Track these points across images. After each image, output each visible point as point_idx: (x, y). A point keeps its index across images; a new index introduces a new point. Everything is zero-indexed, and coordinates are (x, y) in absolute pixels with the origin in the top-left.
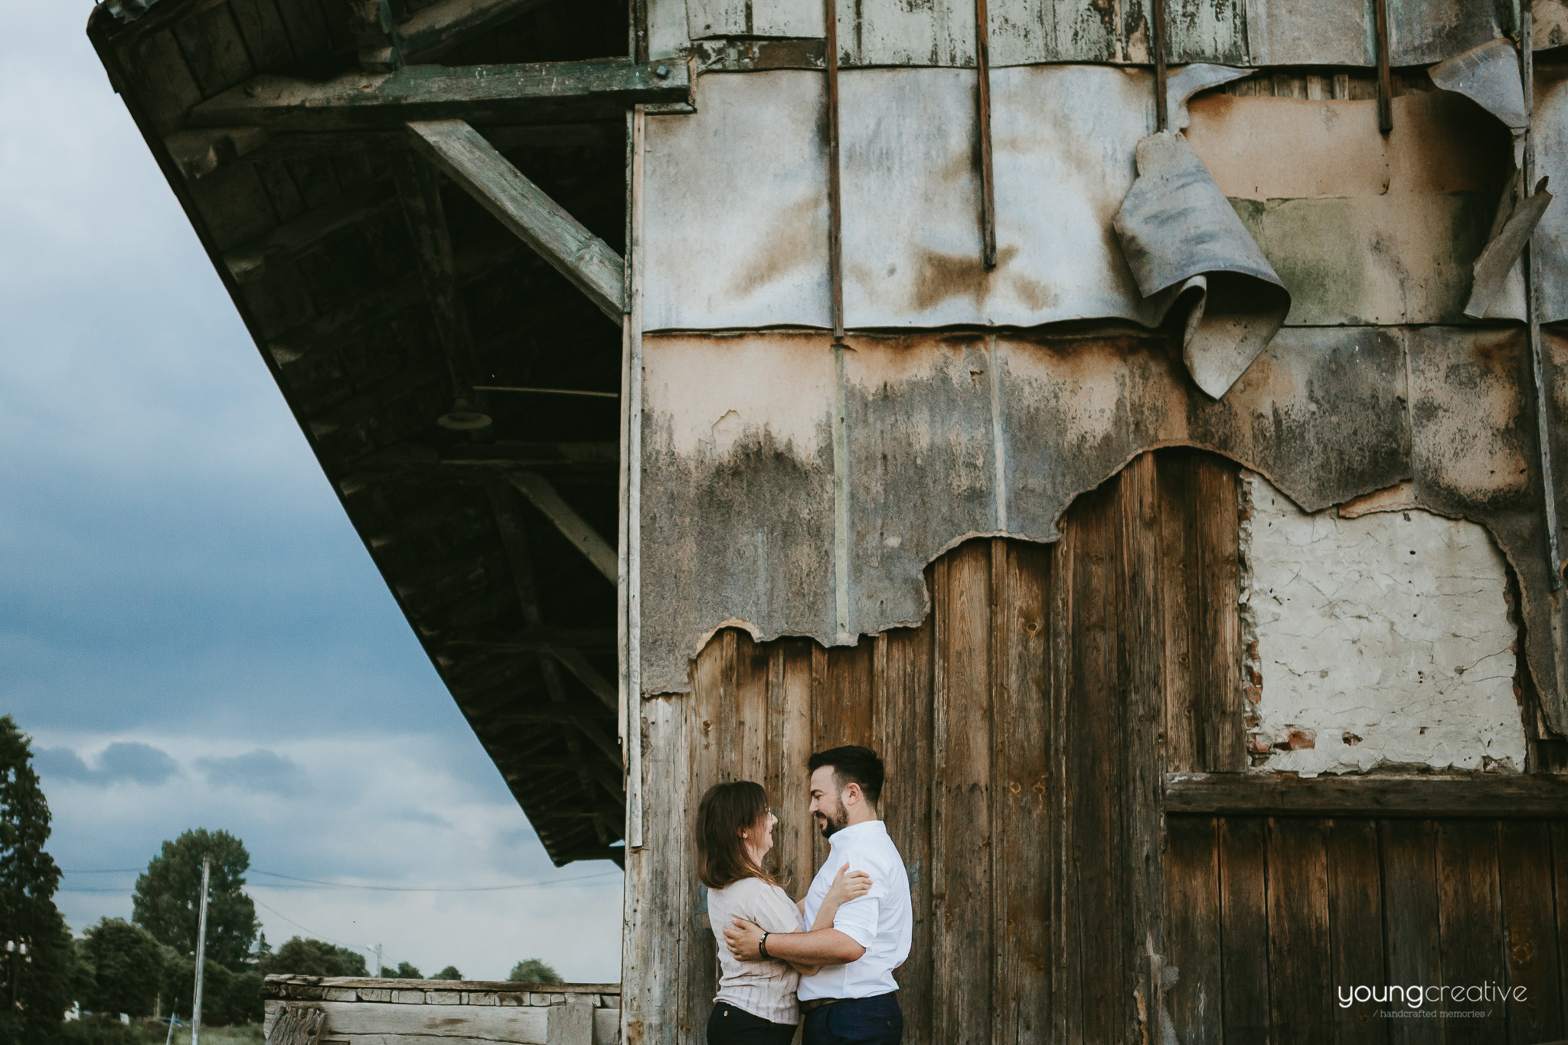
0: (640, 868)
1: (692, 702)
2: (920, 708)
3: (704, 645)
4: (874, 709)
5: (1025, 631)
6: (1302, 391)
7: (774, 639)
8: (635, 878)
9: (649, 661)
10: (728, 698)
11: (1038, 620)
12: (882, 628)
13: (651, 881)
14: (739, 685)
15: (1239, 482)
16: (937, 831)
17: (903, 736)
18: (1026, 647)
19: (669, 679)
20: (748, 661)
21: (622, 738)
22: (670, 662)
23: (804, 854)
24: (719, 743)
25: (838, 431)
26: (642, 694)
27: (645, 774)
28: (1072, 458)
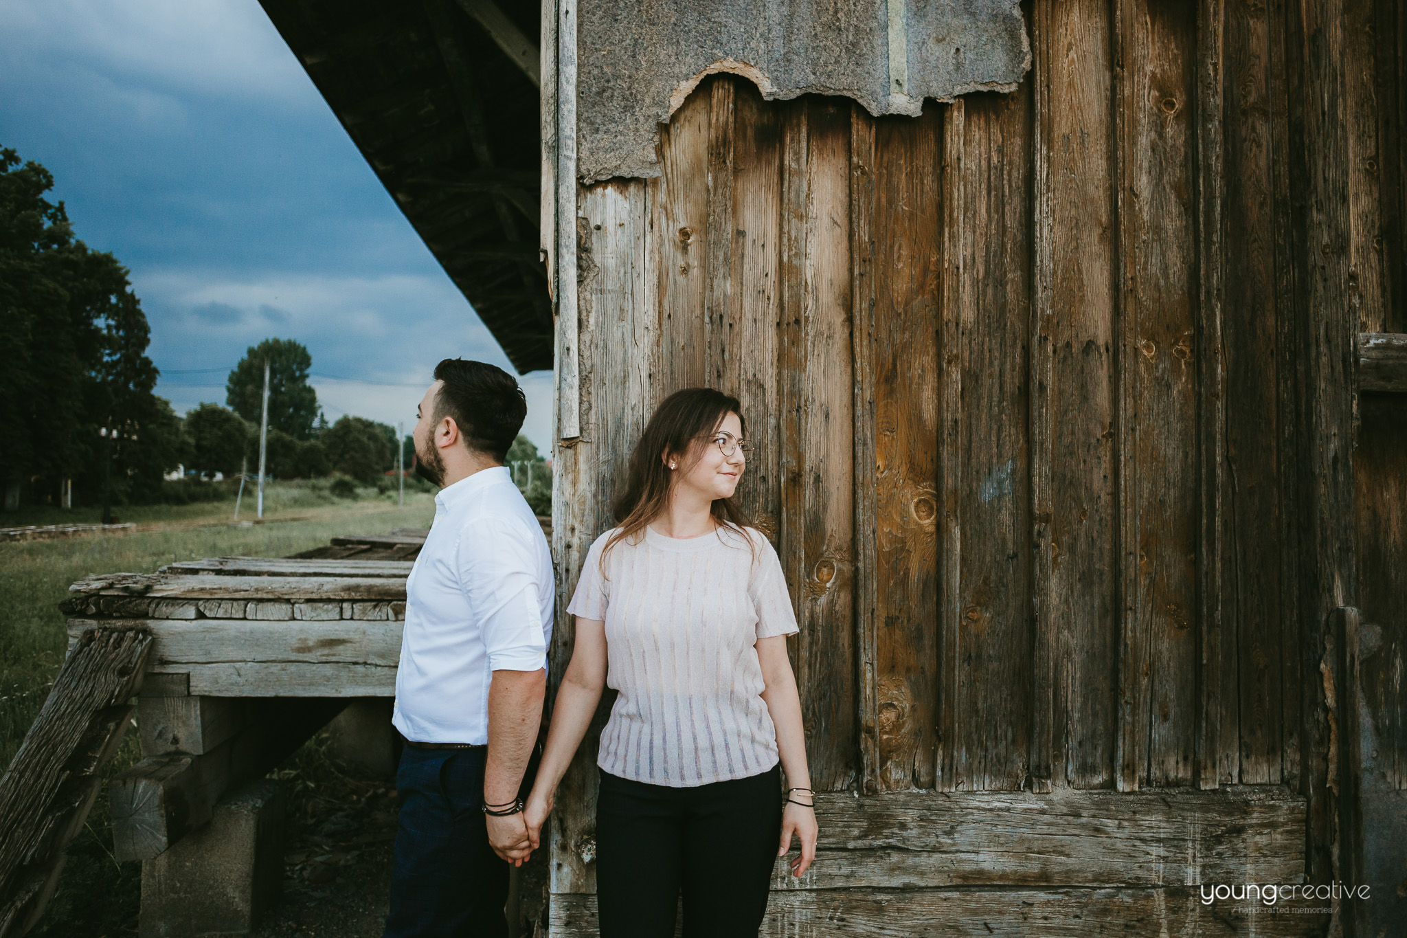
0: (576, 472)
1: (662, 197)
2: (1011, 221)
3: (682, 100)
4: (947, 219)
5: (1159, 110)
7: (793, 96)
8: (569, 490)
9: (592, 123)
10: (720, 191)
11: (1178, 94)
12: (958, 90)
13: (595, 496)
14: (737, 172)
16: (1040, 415)
17: (987, 262)
18: (1161, 135)
19: (624, 154)
20: (750, 132)
21: (546, 252)
22: (627, 127)
23: (837, 449)
24: (704, 266)
26: (580, 178)
27: (584, 313)
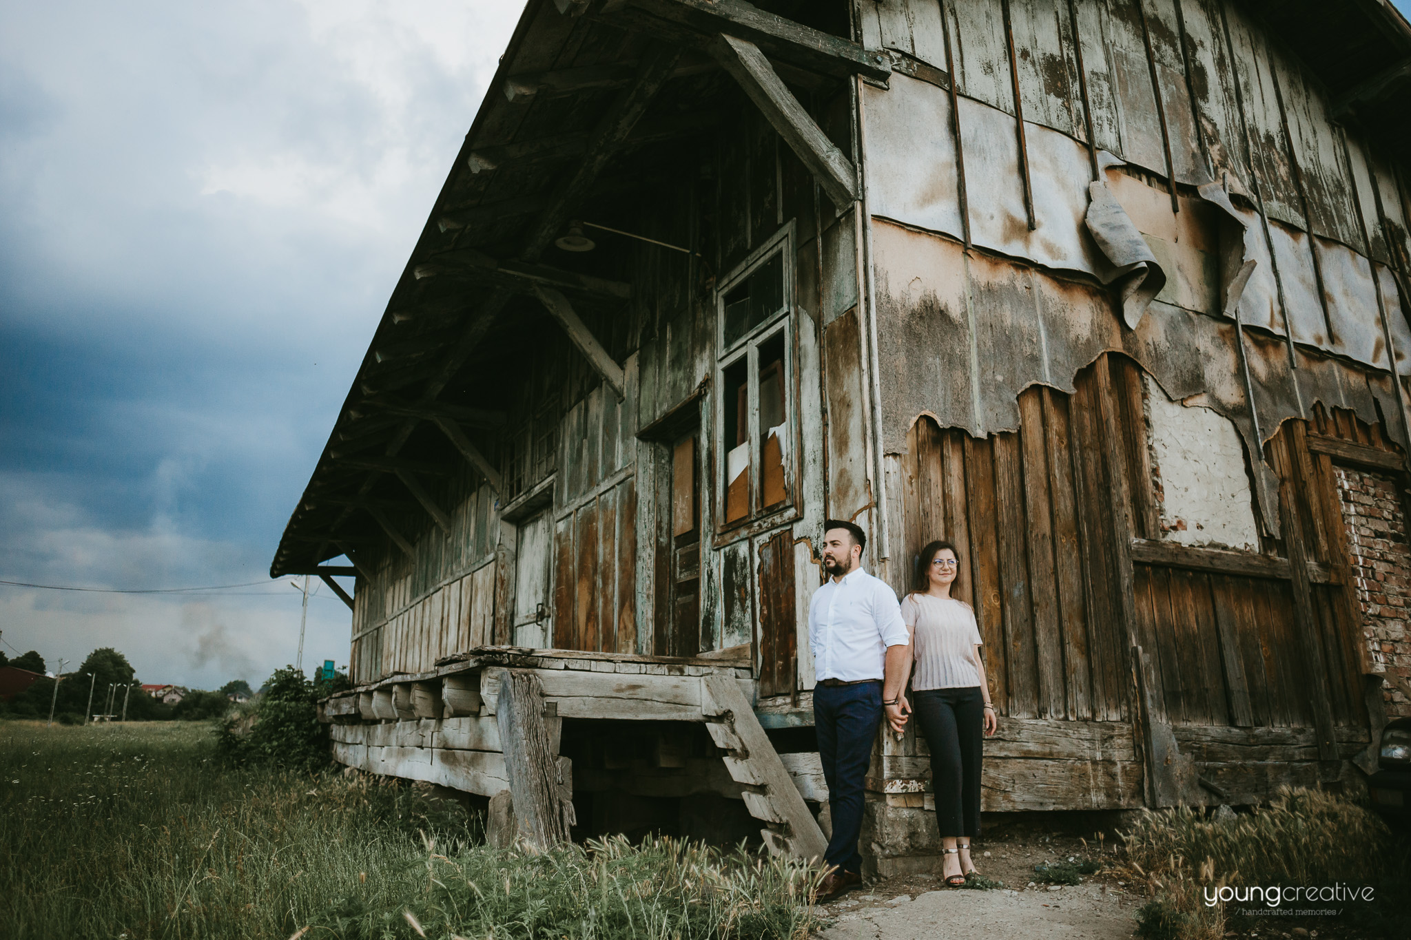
0: (885, 572)
1: (906, 461)
3: (913, 424)
4: (996, 480)
5: (1060, 444)
6: (1163, 335)
7: (948, 427)
10: (924, 462)
11: (1065, 438)
12: (998, 430)
14: (927, 454)
15: (1142, 378)
16: (1031, 562)
17: (1010, 500)
18: (1061, 454)
19: (896, 444)
20: (934, 438)
22: (895, 432)
24: (918, 492)
25: (970, 304)
26: (883, 452)
28: (1074, 348)
